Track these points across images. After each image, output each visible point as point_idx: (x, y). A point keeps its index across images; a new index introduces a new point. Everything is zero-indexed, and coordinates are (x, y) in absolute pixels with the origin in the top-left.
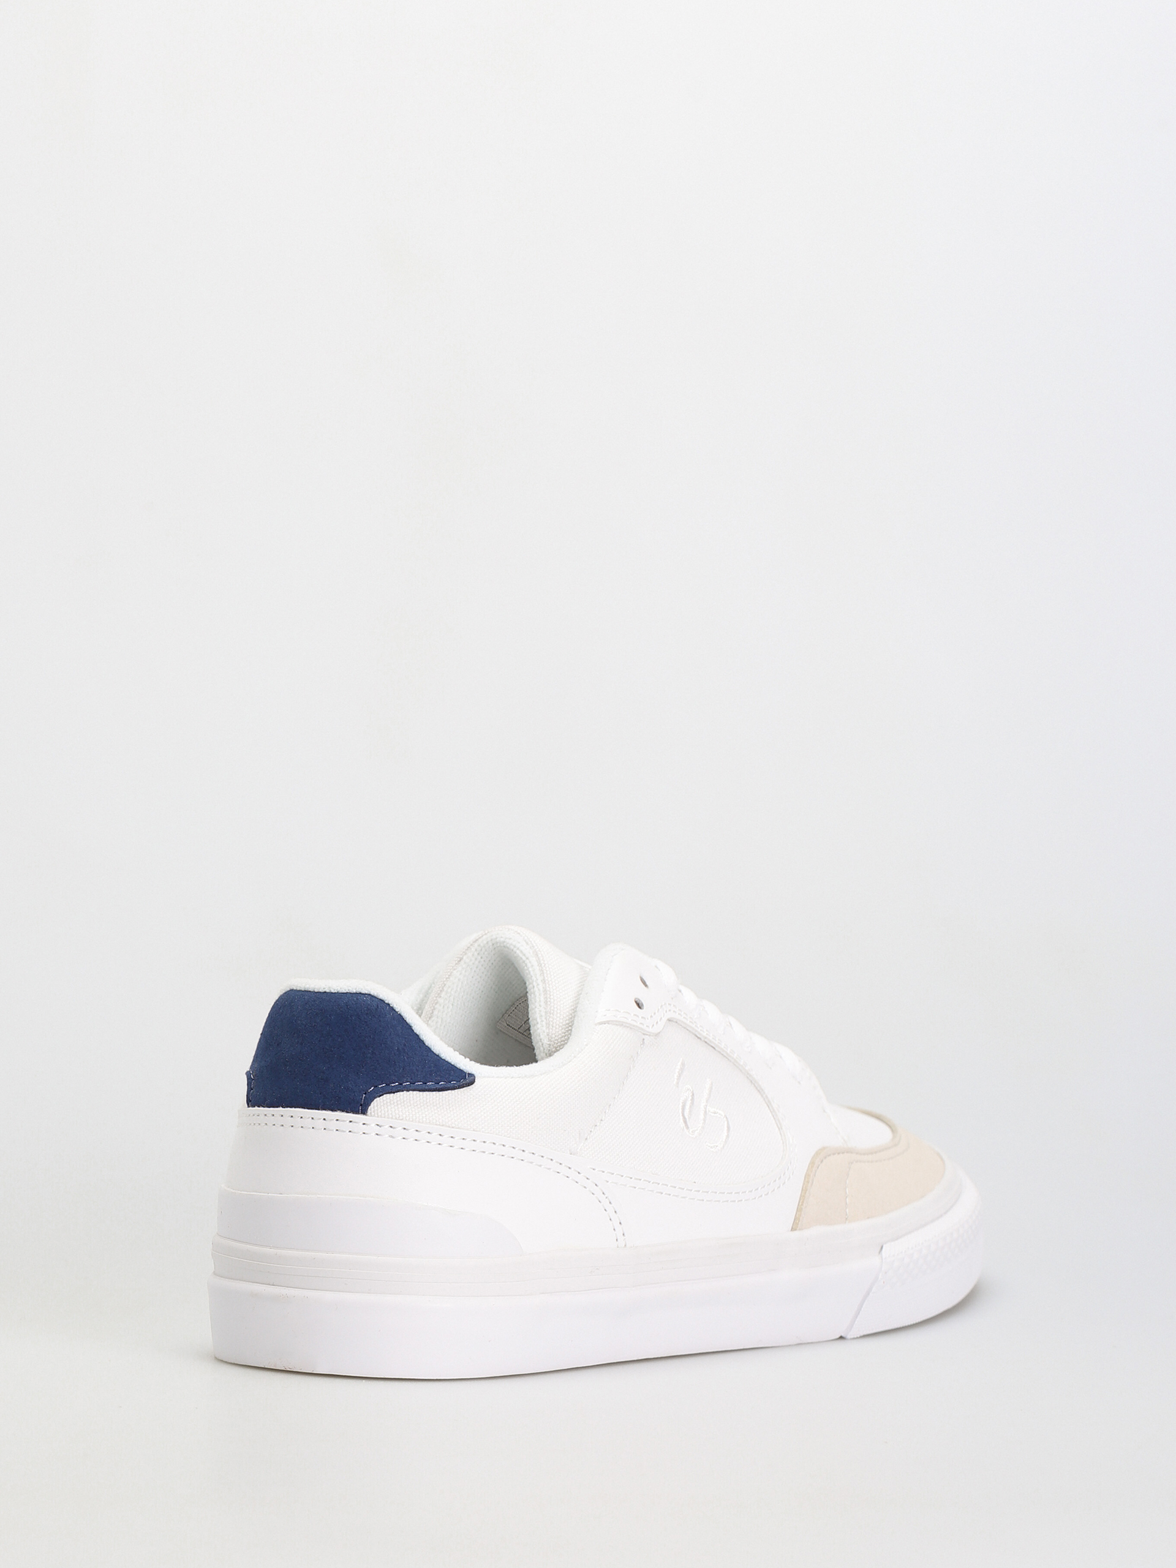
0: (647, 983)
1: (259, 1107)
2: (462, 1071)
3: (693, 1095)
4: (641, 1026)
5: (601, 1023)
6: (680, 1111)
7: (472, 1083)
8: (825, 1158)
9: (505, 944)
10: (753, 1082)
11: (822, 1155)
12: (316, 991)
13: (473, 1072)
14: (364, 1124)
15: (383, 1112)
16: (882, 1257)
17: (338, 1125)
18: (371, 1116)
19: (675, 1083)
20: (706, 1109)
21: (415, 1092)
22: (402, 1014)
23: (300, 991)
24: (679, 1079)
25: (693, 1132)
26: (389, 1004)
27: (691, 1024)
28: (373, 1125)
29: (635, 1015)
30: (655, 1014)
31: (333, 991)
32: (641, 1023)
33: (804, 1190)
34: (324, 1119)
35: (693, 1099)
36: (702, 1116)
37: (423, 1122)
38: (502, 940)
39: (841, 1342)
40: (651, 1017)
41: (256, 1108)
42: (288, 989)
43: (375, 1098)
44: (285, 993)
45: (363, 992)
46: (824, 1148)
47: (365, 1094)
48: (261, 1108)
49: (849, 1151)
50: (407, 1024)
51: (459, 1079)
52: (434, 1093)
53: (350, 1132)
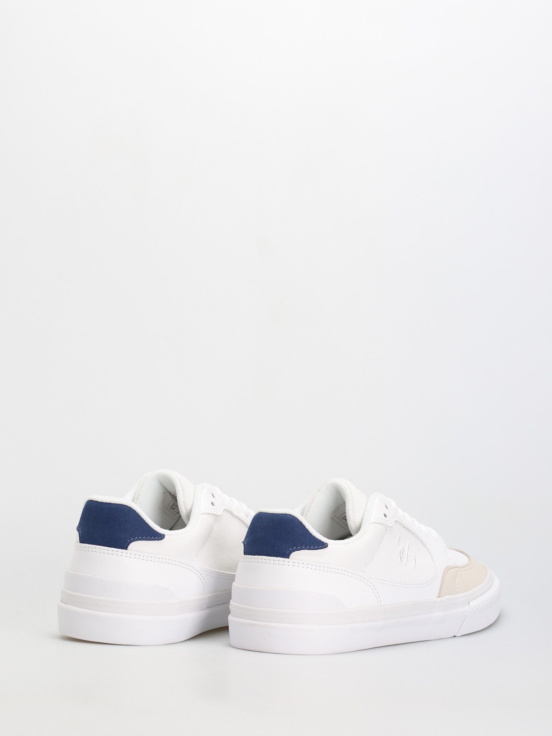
0: (388, 508)
1: (249, 555)
2: (323, 542)
3: (403, 549)
4: (386, 524)
5: (372, 523)
6: (399, 555)
7: (327, 546)
8: (448, 570)
9: (337, 484)
10: (422, 543)
11: (448, 569)
12: (270, 513)
13: (327, 543)
14: (288, 562)
15: (295, 557)
16: (469, 606)
17: (279, 562)
18: (291, 559)
19: (397, 544)
20: (407, 554)
21: (307, 550)
22: (302, 522)
23: (263, 513)
24: (399, 542)
25: (404, 562)
26: (297, 518)
27: (402, 522)
28: (291, 562)
29: (384, 520)
30: (391, 519)
31: (276, 513)
32: (386, 523)
33: (442, 583)
34: (274, 560)
35: (403, 551)
36: (406, 557)
37: (310, 561)
38: (335, 483)
39: (455, 638)
40: (390, 520)
41: (248, 555)
42: (259, 512)
43: (292, 552)
44: (258, 513)
45: (287, 514)
46: (448, 566)
47: (289, 551)
48: (250, 556)
49: (456, 567)
50: (303, 525)
51: (322, 545)
52: (314, 550)
53: (283, 565)
